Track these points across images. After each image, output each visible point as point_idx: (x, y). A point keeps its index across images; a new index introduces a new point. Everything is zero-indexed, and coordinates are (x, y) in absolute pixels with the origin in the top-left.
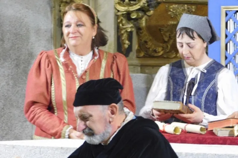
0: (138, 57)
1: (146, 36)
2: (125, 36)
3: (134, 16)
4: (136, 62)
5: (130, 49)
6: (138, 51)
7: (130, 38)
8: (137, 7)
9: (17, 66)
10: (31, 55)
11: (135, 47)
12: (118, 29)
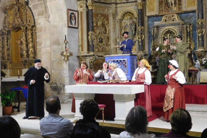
0: (94, 69)
1: (95, 65)
2: (91, 66)
3: (93, 62)
4: (93, 70)
5: (92, 68)
6: (94, 68)
7: (92, 66)
8: (93, 60)
9: (73, 71)
10: (75, 69)
11: (93, 67)
12: (90, 64)
